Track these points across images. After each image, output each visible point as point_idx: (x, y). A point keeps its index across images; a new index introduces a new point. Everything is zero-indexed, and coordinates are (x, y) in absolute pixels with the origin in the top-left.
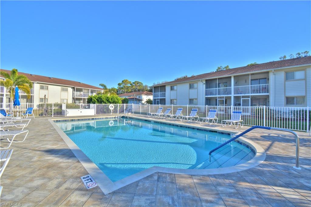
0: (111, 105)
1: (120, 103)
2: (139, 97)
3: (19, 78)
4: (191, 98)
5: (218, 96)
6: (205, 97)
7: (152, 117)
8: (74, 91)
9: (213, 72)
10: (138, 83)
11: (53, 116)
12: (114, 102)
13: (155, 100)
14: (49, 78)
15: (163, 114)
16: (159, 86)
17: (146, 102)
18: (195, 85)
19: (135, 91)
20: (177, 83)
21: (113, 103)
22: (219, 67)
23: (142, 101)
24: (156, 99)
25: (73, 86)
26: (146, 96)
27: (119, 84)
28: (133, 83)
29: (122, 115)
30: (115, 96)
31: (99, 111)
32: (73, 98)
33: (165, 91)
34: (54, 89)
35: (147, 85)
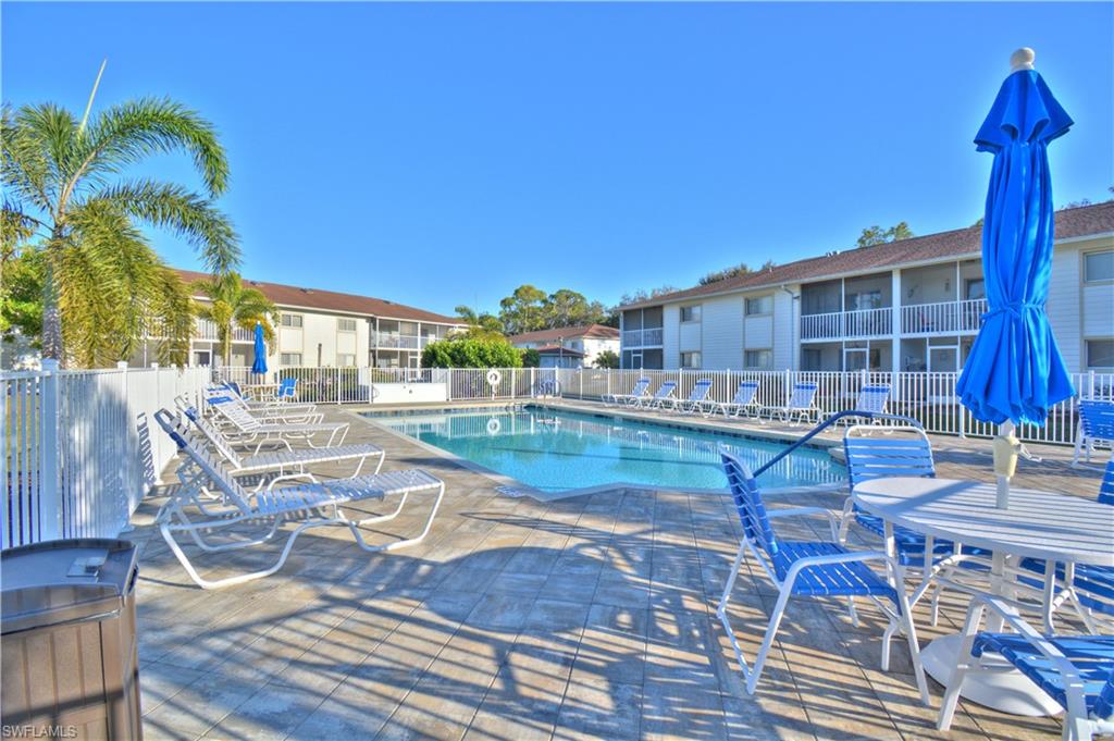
0: (494, 371)
1: (517, 366)
2: (574, 345)
3: (244, 297)
4: (750, 345)
5: (844, 339)
6: (797, 342)
7: (618, 407)
8: (375, 328)
9: (835, 253)
10: (568, 298)
11: (339, 402)
12: (500, 363)
13: (626, 354)
14: (302, 290)
15: (651, 398)
16: (639, 310)
17: (598, 361)
18: (766, 304)
19: (559, 324)
20: (703, 296)
21: (498, 366)
22: (869, 229)
23: (582, 358)
24: (630, 351)
25: (371, 315)
26: (596, 342)
27: (505, 303)
28: (552, 297)
29: (527, 402)
30: (503, 343)
31: (460, 390)
32: (372, 352)
33: (662, 326)
34: (320, 324)
35: (601, 302)
